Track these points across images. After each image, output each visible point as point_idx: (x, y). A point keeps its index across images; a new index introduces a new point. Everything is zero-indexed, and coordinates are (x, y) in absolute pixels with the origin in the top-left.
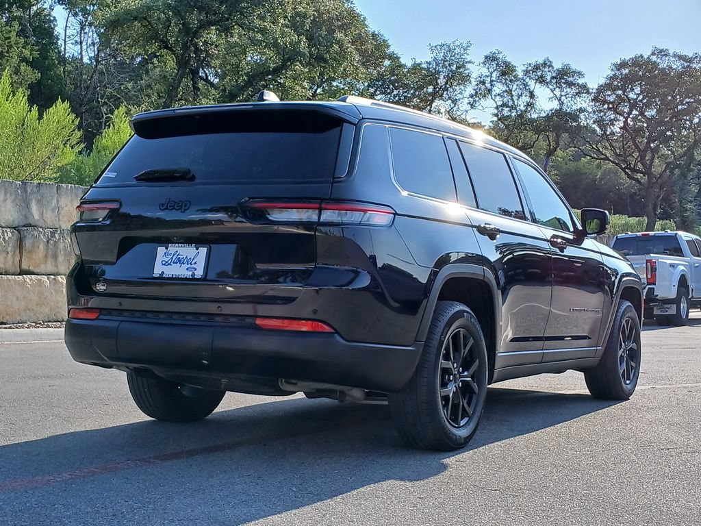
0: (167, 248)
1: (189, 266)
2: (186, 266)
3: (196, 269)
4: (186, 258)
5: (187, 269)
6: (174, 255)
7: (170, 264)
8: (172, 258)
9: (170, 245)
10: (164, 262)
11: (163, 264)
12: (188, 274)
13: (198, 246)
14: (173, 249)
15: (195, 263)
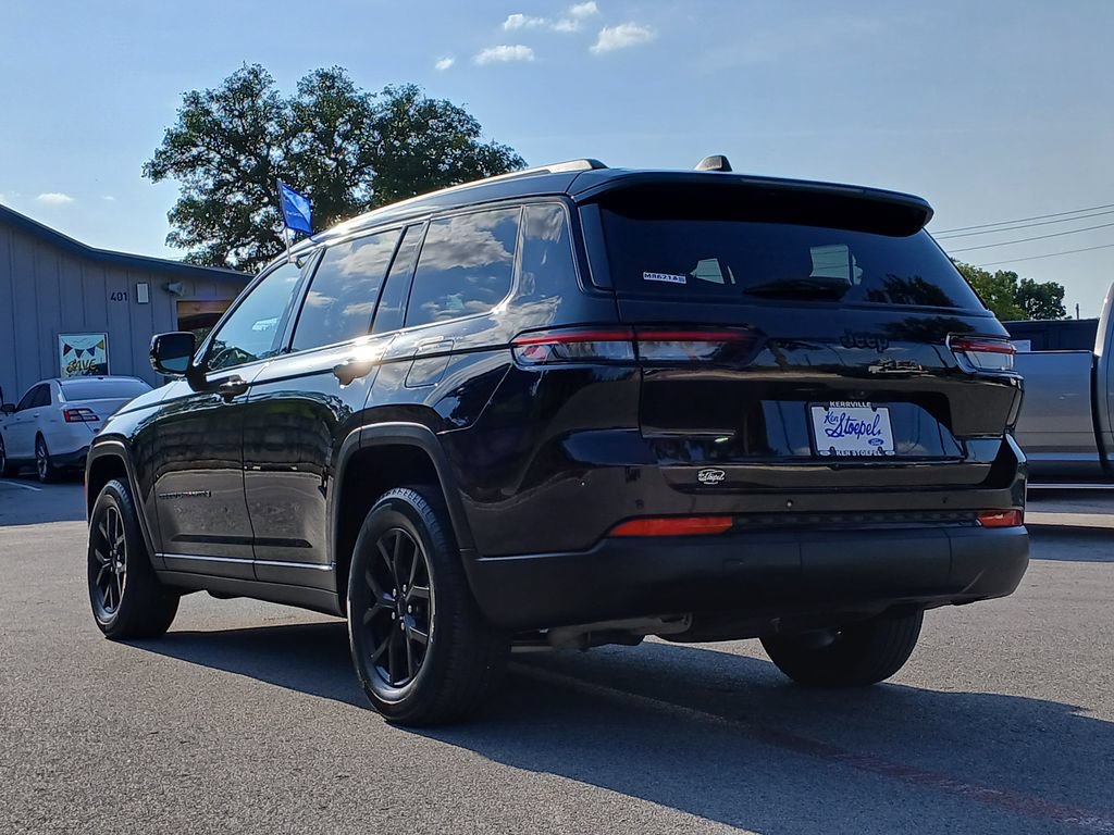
0: (827, 409)
1: (871, 436)
2: (866, 437)
3: (882, 442)
4: (862, 424)
5: (870, 442)
6: (841, 420)
7: (840, 435)
8: (841, 424)
9: (832, 404)
10: (830, 432)
11: (829, 435)
12: (873, 450)
13: (875, 405)
14: (837, 410)
15: (879, 432)
